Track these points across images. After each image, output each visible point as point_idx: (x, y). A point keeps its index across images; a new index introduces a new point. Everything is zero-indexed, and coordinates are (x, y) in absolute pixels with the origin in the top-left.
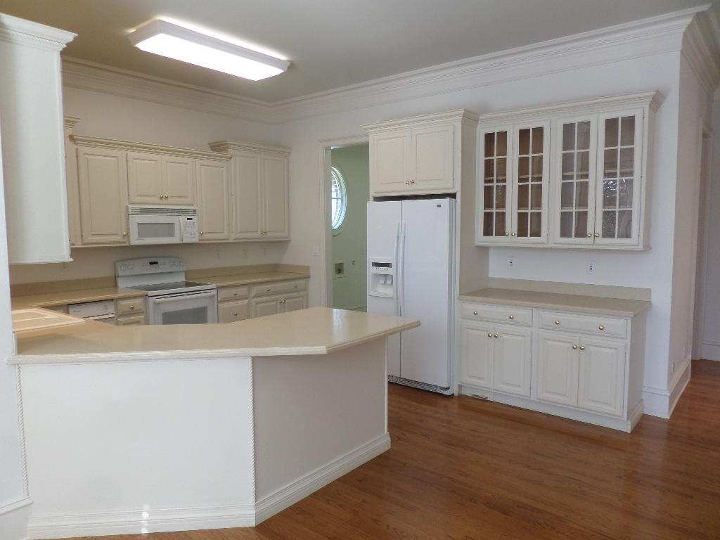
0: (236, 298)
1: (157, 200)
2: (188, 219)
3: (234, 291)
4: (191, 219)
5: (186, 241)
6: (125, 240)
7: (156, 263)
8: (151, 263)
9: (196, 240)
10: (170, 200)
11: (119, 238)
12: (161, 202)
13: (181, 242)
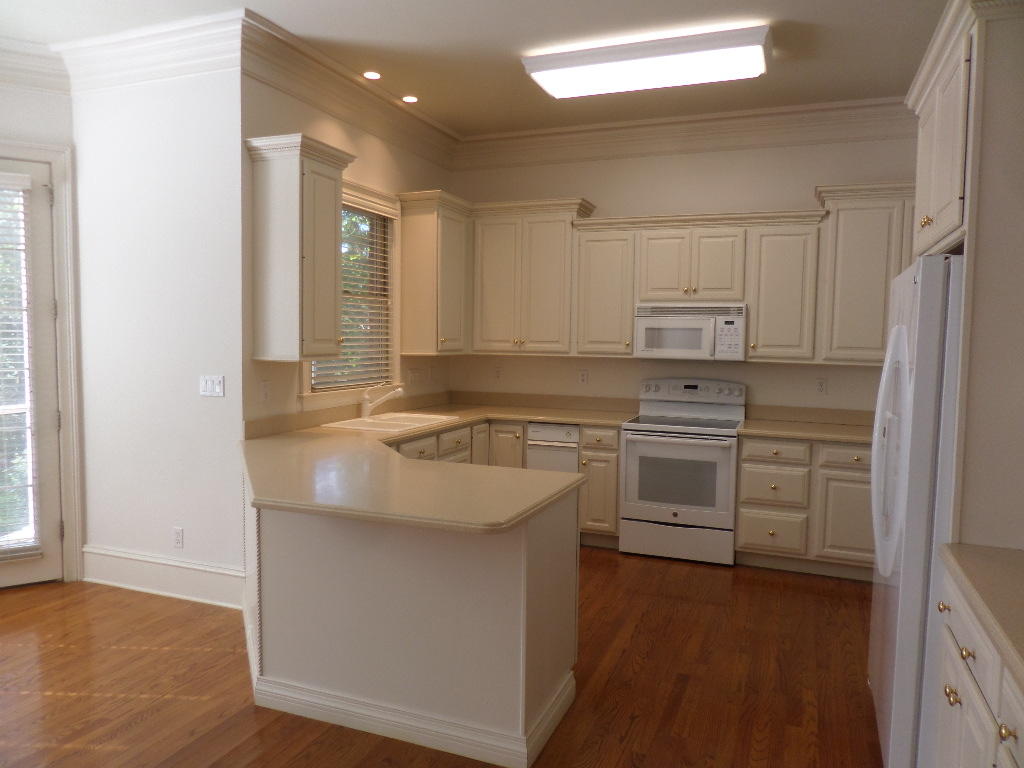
0: (776, 459)
1: (680, 294)
2: (727, 323)
3: (774, 447)
4: (732, 323)
5: (719, 356)
6: (629, 351)
7: (695, 387)
8: (686, 387)
9: (739, 356)
10: (701, 294)
11: (621, 348)
12: (686, 297)
13: (712, 358)
